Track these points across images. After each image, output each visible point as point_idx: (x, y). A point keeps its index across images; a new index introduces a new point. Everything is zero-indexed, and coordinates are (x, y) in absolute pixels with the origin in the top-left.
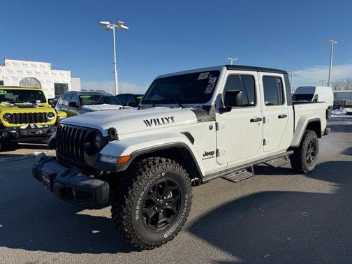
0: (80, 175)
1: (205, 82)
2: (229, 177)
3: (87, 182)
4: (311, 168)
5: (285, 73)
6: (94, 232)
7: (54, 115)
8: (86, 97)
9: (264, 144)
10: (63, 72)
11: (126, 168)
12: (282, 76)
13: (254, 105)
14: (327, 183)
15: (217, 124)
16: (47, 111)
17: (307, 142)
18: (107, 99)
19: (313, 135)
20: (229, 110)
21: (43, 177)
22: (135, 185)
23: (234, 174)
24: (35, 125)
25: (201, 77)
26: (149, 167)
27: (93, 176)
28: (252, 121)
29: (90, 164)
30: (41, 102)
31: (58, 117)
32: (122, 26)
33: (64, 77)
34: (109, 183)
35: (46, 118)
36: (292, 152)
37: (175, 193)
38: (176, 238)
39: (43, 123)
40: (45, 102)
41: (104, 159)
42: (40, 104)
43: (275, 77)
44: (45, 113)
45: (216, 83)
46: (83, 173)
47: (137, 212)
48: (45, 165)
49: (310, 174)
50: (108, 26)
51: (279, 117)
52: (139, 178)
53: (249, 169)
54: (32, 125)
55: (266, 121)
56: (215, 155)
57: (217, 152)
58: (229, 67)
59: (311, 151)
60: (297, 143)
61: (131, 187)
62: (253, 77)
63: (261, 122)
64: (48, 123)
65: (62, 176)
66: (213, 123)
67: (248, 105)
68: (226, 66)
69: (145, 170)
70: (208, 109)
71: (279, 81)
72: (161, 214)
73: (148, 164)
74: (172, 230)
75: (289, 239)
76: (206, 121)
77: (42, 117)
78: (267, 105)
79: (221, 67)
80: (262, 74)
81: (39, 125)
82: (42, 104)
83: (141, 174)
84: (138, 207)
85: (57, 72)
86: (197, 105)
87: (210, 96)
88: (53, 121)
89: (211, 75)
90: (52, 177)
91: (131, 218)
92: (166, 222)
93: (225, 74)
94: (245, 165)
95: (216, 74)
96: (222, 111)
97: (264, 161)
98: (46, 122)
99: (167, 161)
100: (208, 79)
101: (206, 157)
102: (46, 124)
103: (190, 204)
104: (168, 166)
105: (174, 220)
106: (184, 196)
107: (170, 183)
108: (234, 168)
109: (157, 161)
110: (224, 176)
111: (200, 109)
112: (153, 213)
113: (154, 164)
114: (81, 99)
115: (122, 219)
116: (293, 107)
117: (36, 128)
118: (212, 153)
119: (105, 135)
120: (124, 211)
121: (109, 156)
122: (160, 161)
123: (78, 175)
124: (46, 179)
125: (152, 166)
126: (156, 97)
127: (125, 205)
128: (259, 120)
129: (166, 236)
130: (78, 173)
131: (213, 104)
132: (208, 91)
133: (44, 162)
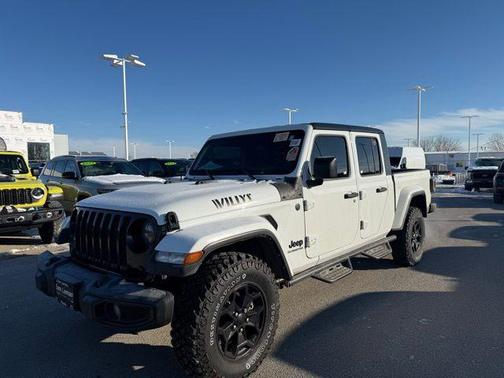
0: (123, 283)
1: (285, 146)
2: (321, 275)
3: (140, 293)
4: (417, 258)
5: (380, 132)
6: (137, 368)
7: (43, 192)
8: (88, 164)
9: (362, 228)
10: (41, 125)
11: (196, 270)
12: (377, 136)
13: (347, 176)
14: (442, 278)
15: (305, 202)
16: (33, 186)
17: (412, 223)
18: (119, 167)
19: (417, 213)
20: (319, 182)
21: (59, 288)
22: (208, 294)
23: (327, 272)
24: (13, 208)
25: (277, 139)
26: (226, 267)
27: (142, 284)
28: (346, 197)
29: (134, 266)
30: (21, 173)
31: (49, 195)
32: (136, 61)
33: (43, 133)
34: (173, 294)
35: (31, 197)
36: (394, 237)
37: (258, 302)
38: (261, 368)
39: (26, 205)
40: (27, 172)
41: (162, 258)
42: (19, 176)
43: (370, 138)
44: (30, 190)
45: (301, 146)
46: (127, 281)
47: (212, 333)
48: (58, 269)
49: (418, 267)
50: (115, 61)
51: (378, 191)
52: (212, 283)
53: (345, 263)
54: (9, 208)
55: (363, 196)
56: (303, 245)
57: (306, 241)
58: (316, 126)
59: (416, 235)
60: (400, 225)
61: (203, 297)
62: (344, 138)
63: (357, 198)
64: (34, 204)
65: (96, 285)
66: (300, 201)
67: (341, 176)
68: (312, 124)
69: (220, 272)
70: (292, 182)
71: (375, 142)
72: (240, 334)
73: (222, 263)
74: (255, 357)
75: (412, 357)
76: (291, 198)
77: (24, 196)
78: (362, 175)
79: (306, 125)
80: (355, 134)
81: (20, 208)
82: (23, 176)
83: (215, 278)
84: (212, 327)
85: (33, 126)
86: (277, 176)
87: (294, 165)
88: (41, 200)
89: (292, 137)
90: (77, 288)
91: (203, 343)
92: (247, 347)
93: (312, 134)
94: (340, 257)
95: (300, 134)
96: (310, 184)
97: (362, 251)
98: (31, 202)
99: (247, 257)
100: (288, 142)
101: (293, 248)
102: (32, 206)
103: (277, 317)
104: (250, 264)
105: (258, 342)
106: (270, 307)
107: (252, 289)
108: (326, 262)
109: (235, 258)
110: (315, 275)
111: (282, 181)
112: (231, 334)
113: (231, 262)
114: (81, 168)
115: (192, 346)
116: (393, 178)
117: (16, 212)
118: (300, 243)
119: (161, 222)
120: (195, 333)
121: (170, 254)
122: (239, 258)
123: (121, 283)
124: (66, 292)
125: (229, 266)
126: (211, 166)
127: (195, 325)
128: (354, 195)
129: (248, 366)
130: (120, 280)
131: (299, 175)
132: (290, 157)
133: (56, 266)
